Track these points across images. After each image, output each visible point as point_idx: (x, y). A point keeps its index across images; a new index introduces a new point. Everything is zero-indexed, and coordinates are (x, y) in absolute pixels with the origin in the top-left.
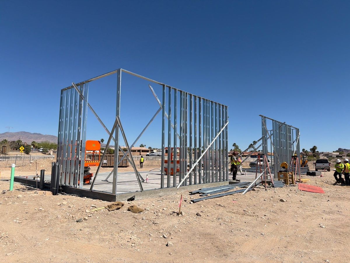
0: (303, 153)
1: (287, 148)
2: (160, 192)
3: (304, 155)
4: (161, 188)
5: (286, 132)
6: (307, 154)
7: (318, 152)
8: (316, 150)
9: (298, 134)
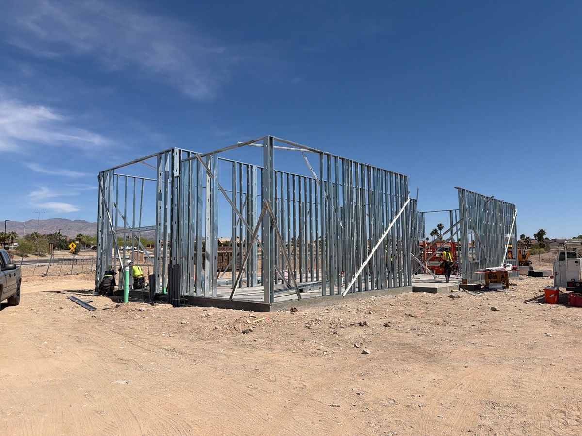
0: (523, 241)
1: (497, 235)
2: (321, 302)
3: (524, 245)
4: (323, 295)
5: (495, 211)
6: (529, 243)
7: (546, 239)
8: (544, 237)
9: (514, 213)
